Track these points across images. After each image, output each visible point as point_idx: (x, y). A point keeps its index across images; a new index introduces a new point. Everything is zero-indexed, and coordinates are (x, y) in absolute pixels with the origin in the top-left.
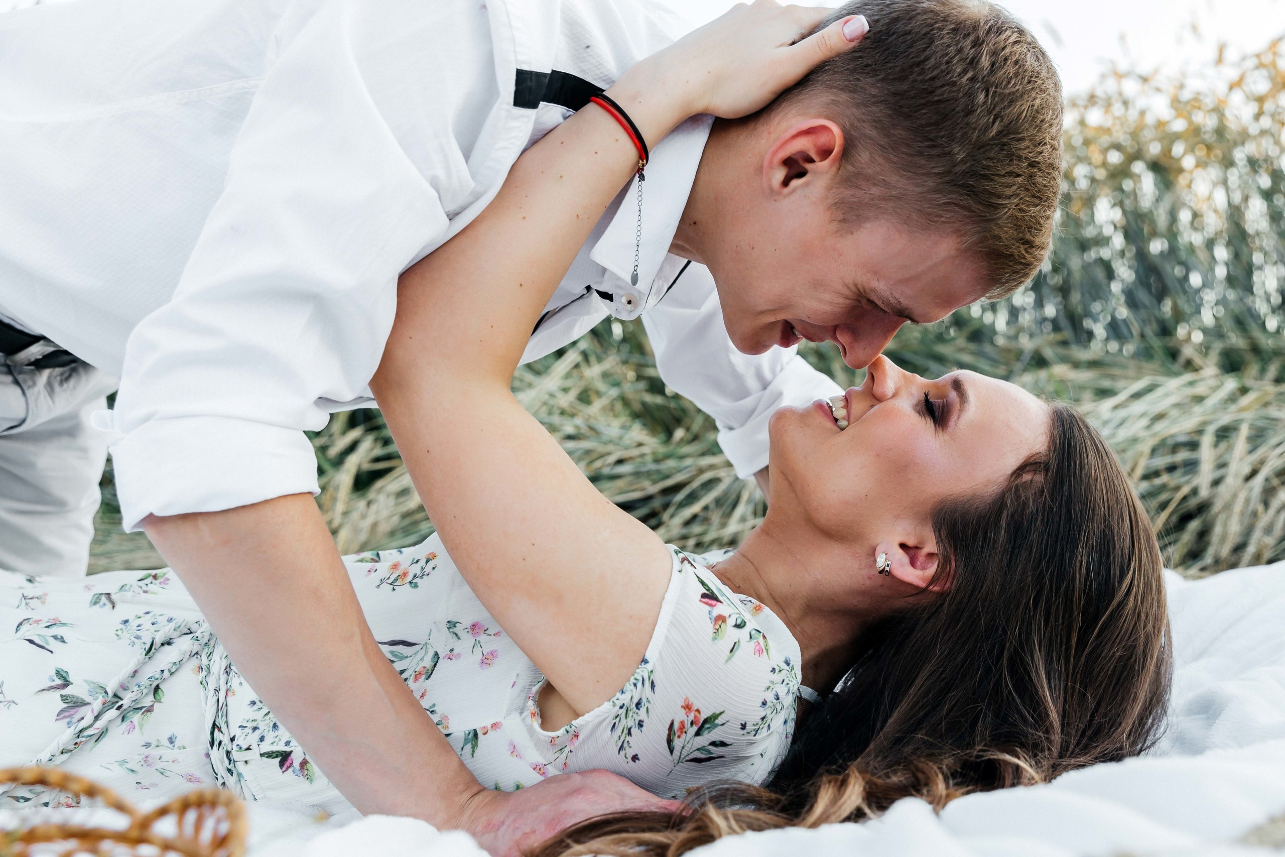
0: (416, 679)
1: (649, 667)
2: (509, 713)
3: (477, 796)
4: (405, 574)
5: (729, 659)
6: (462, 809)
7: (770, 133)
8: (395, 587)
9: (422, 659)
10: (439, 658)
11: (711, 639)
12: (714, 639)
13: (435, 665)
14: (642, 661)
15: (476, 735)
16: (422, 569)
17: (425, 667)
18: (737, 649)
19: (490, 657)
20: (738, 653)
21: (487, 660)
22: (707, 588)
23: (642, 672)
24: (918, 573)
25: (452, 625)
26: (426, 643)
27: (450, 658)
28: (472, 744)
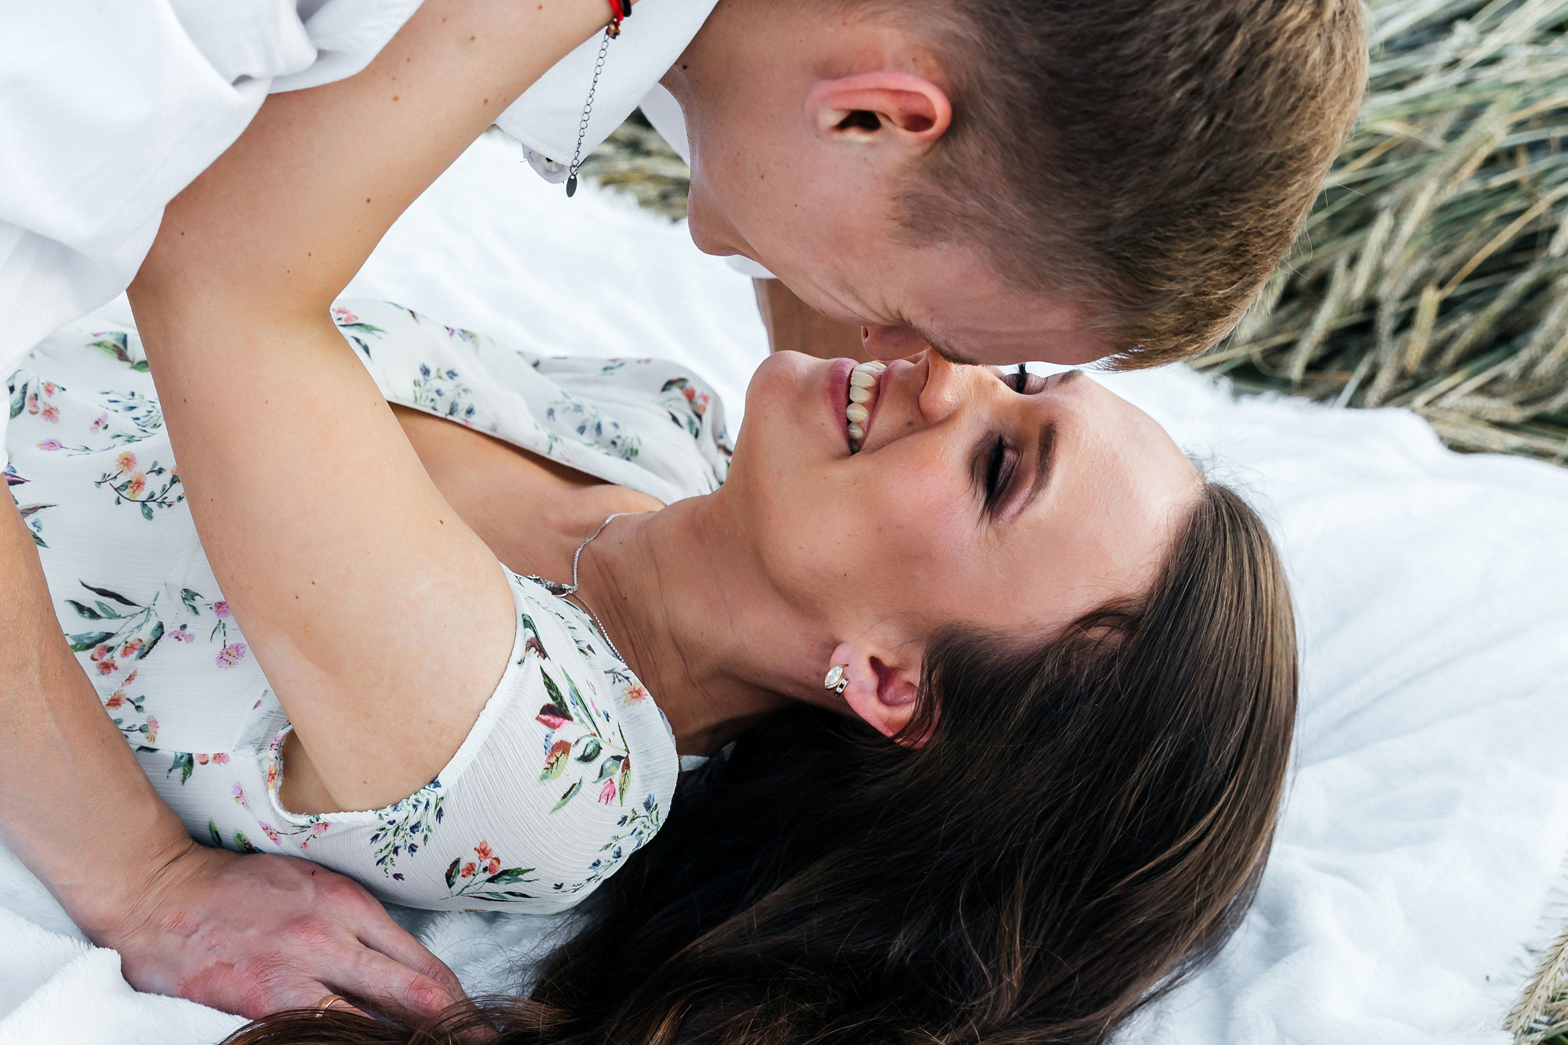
0: (125, 653)
1: (440, 792)
2: (240, 747)
3: (174, 864)
4: (139, 484)
5: (559, 807)
6: (153, 880)
7: (844, 24)
8: (121, 498)
9: (139, 627)
10: (162, 633)
11: (538, 778)
12: (544, 777)
13: (155, 642)
14: (432, 782)
15: (190, 761)
16: (164, 490)
17: (141, 641)
18: (575, 793)
19: (233, 652)
20: (573, 800)
21: (228, 656)
22: (554, 694)
23: (429, 795)
24: (883, 710)
25: (189, 595)
26: (149, 608)
27: (177, 637)
28: (184, 770)
